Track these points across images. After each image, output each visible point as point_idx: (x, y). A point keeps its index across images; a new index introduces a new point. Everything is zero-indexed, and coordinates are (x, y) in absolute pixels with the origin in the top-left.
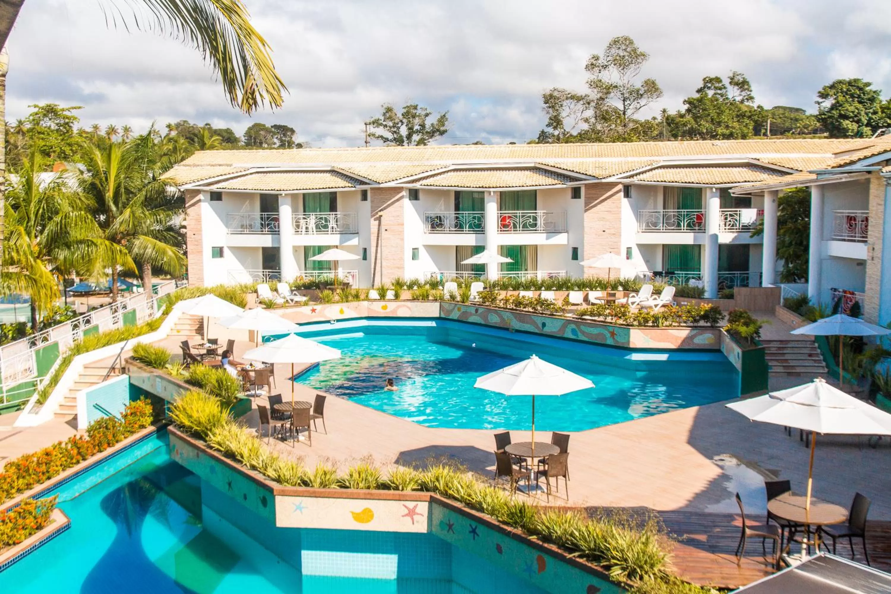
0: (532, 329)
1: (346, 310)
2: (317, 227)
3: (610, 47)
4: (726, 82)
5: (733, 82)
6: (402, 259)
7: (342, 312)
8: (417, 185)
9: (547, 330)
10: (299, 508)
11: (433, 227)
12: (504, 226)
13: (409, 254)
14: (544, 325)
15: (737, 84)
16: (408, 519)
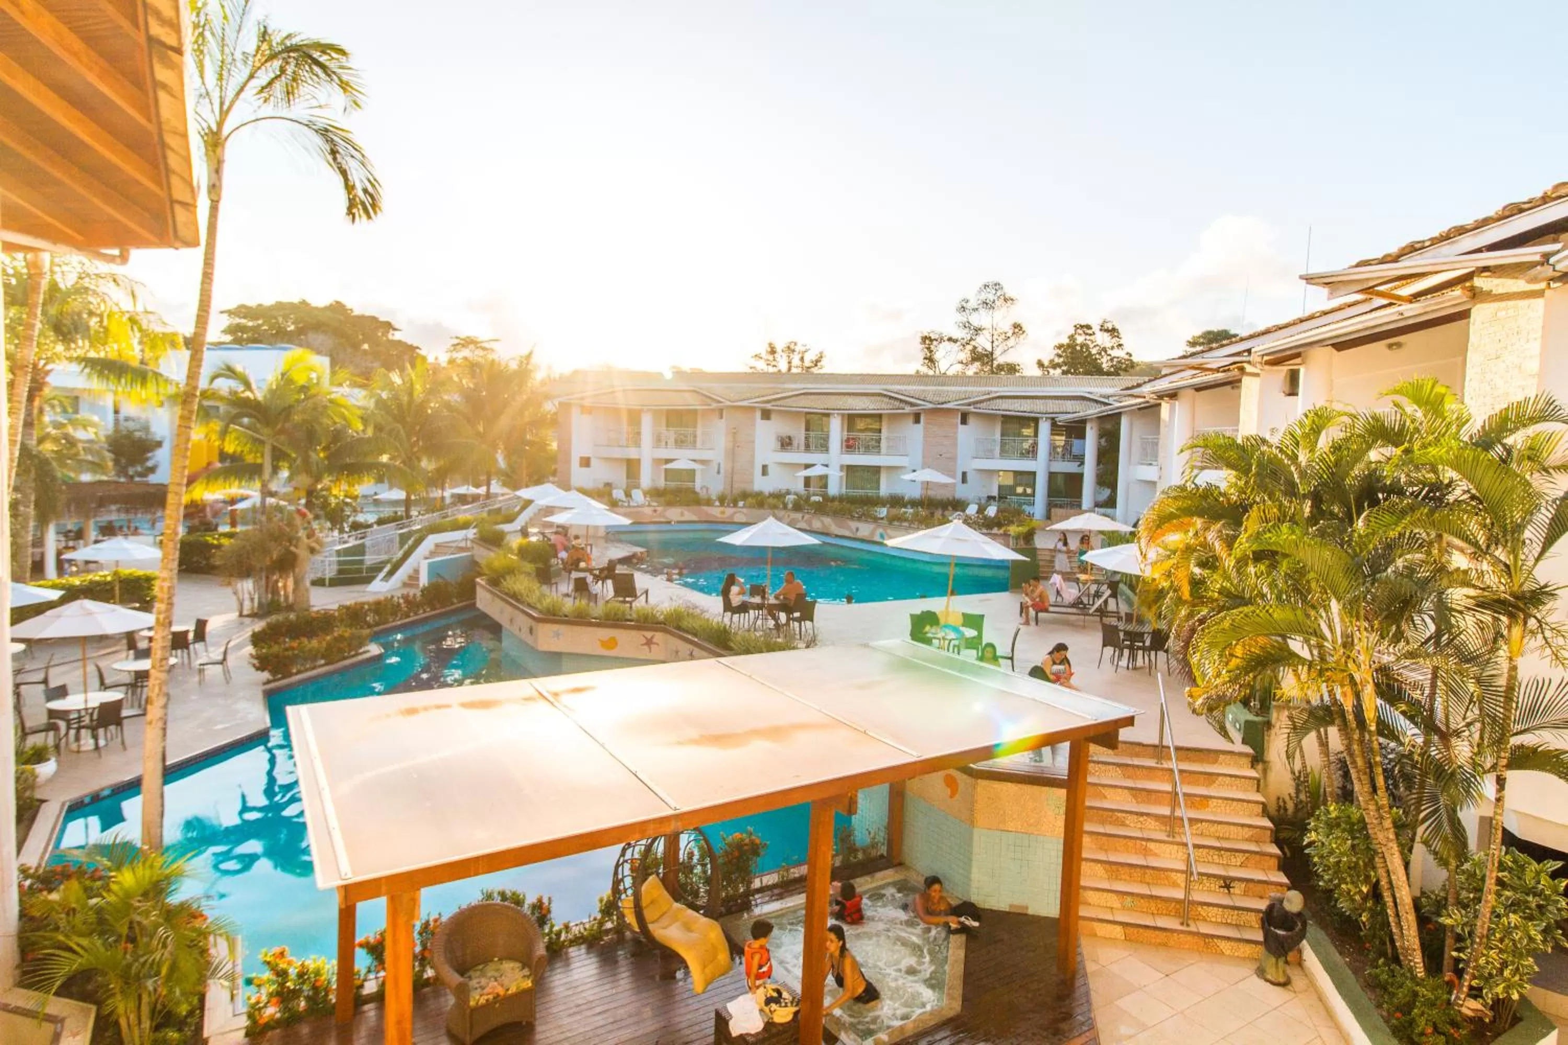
0: (847, 533)
1: (686, 513)
2: (676, 441)
3: (980, 291)
4: (1096, 328)
5: (1103, 329)
6: (752, 474)
7: (682, 514)
8: (769, 406)
9: (860, 534)
10: (557, 635)
11: (782, 445)
12: (848, 447)
13: (758, 470)
14: (857, 529)
15: (1107, 331)
16: (646, 647)
